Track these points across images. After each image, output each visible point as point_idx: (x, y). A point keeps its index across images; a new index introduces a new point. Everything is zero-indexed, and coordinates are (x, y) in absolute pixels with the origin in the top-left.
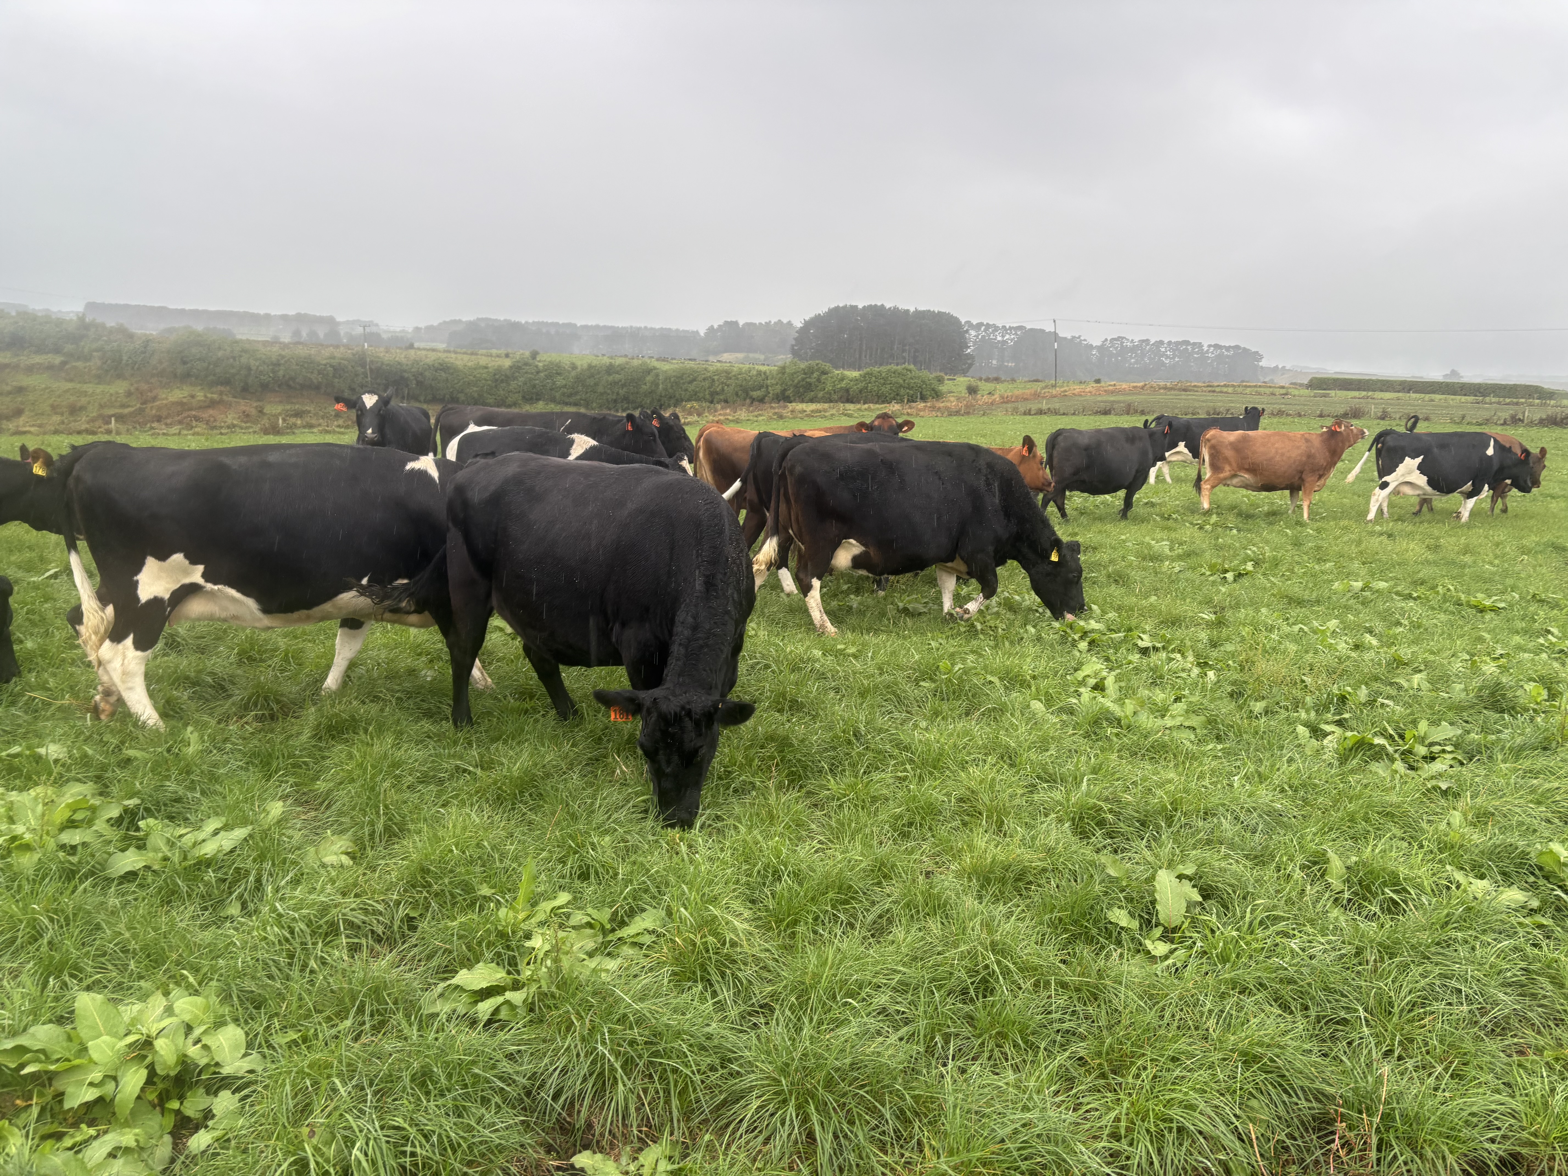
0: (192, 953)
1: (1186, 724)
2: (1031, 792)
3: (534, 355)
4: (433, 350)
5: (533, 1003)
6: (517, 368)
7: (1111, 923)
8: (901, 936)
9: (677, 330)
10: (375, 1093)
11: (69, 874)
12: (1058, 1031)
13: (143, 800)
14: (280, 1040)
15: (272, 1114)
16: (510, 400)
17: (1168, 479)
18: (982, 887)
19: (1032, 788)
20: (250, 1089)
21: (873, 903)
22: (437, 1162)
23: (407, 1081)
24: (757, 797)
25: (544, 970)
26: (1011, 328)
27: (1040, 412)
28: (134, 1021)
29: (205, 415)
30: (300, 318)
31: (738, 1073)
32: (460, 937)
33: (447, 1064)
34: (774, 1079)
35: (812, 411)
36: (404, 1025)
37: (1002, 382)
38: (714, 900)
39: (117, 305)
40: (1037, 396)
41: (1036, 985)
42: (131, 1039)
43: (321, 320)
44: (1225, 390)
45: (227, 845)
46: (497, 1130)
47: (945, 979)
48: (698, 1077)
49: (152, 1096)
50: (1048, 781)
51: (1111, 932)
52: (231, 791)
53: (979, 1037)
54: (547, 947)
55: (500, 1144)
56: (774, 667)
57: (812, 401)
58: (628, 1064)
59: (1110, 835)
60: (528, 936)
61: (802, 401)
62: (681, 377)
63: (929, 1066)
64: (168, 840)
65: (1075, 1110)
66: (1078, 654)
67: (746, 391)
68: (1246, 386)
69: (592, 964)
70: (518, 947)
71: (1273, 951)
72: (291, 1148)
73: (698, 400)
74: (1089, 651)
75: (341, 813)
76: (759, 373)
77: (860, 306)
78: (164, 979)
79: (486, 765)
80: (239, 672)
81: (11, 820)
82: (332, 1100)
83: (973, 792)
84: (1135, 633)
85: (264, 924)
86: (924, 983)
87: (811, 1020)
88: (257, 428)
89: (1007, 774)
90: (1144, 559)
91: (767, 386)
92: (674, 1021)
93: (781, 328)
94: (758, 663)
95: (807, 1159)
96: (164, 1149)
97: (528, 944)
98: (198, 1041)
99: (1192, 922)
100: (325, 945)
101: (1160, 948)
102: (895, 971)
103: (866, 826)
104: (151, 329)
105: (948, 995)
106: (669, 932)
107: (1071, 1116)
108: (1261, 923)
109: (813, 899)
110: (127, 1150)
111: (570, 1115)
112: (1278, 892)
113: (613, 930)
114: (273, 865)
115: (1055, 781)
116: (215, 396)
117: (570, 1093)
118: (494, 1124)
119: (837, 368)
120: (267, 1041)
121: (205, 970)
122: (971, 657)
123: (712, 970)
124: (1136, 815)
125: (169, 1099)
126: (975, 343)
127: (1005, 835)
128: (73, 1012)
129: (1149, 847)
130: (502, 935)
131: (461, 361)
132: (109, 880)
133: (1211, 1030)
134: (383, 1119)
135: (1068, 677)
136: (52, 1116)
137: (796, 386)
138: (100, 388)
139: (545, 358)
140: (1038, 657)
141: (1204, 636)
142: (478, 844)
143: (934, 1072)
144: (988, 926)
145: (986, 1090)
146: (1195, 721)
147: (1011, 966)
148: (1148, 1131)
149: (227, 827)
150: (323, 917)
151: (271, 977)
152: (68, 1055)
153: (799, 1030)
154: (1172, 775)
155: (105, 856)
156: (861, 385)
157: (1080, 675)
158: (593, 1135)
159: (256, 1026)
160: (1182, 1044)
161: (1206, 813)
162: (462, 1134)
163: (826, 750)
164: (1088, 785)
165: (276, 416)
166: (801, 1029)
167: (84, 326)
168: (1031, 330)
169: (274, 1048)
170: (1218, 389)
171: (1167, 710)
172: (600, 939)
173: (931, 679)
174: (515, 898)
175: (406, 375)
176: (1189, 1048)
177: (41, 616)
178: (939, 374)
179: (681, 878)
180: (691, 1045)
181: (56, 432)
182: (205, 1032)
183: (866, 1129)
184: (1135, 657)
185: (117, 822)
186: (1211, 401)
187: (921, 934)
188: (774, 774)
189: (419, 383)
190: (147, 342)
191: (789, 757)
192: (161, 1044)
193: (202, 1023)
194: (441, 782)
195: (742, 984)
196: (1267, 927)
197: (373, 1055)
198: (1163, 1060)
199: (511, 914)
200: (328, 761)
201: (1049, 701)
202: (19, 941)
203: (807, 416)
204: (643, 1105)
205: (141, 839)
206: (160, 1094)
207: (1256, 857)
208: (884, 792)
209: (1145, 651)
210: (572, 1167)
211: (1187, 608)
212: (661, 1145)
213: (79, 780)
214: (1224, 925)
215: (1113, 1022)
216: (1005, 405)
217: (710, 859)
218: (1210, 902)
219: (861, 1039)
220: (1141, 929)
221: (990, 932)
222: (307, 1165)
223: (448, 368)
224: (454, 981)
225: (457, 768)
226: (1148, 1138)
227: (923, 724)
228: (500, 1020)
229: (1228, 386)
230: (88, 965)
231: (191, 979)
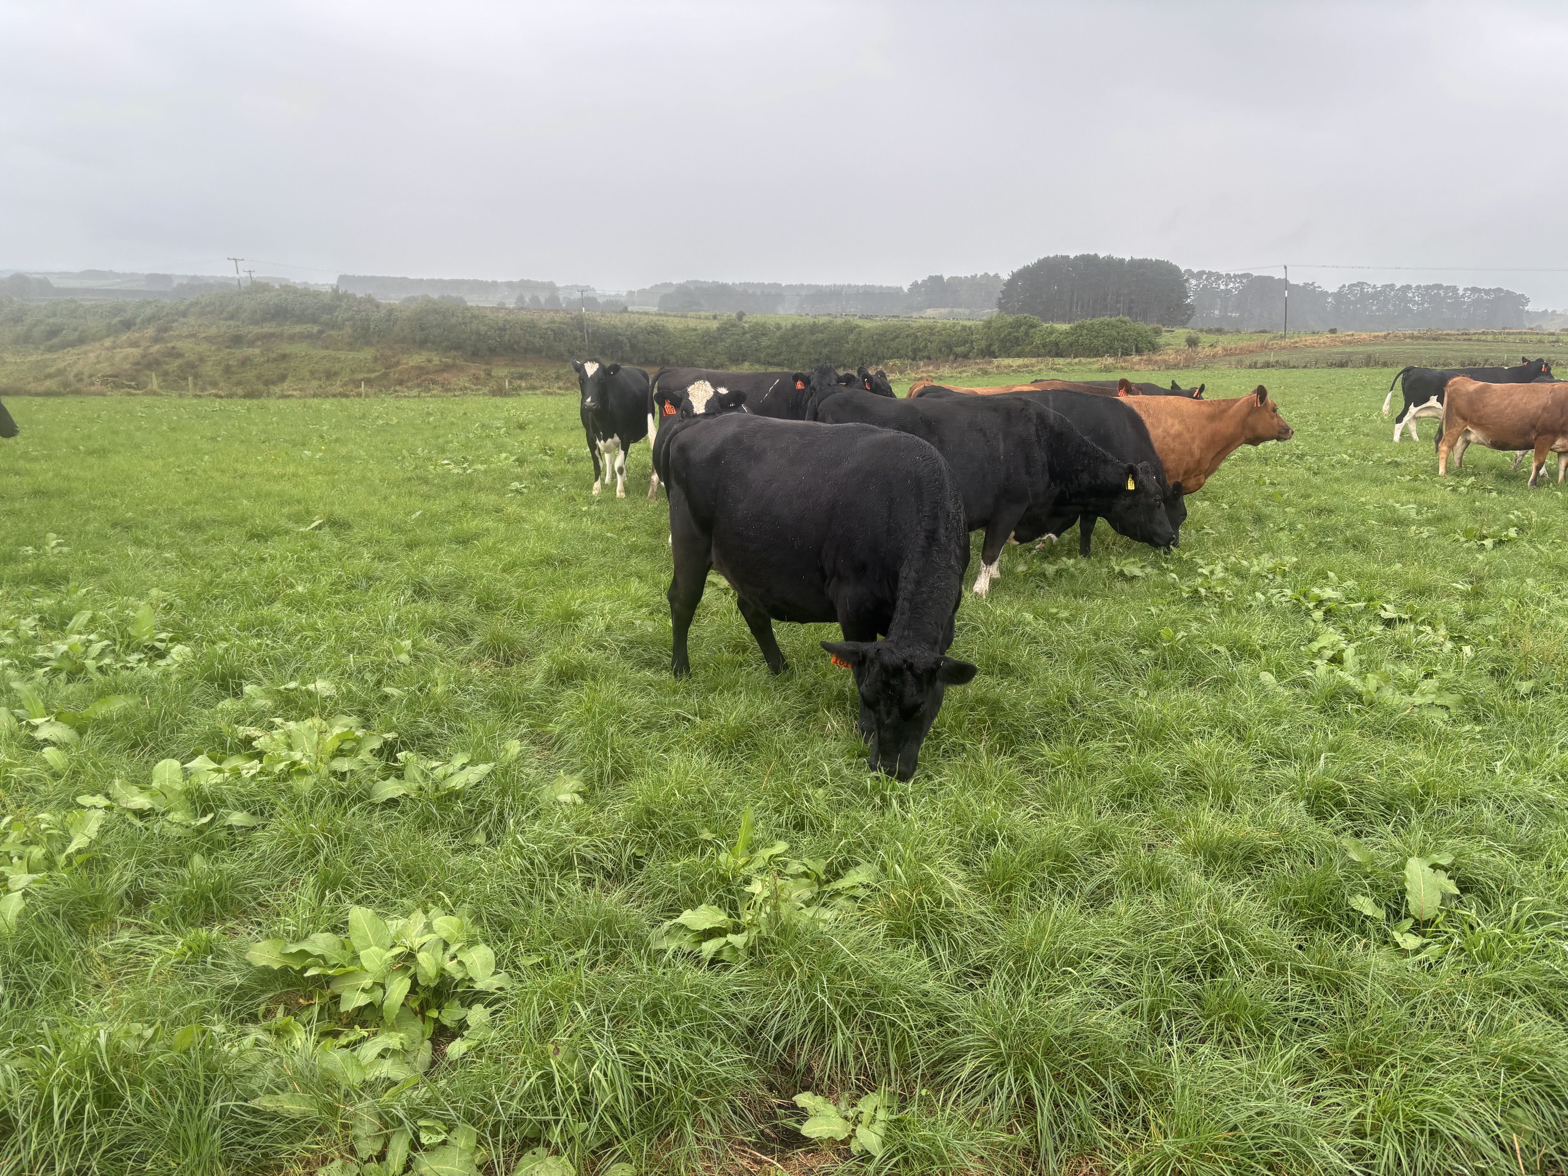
0: (447, 877)
1: (1438, 702)
2: (1261, 768)
3: (741, 316)
4: (646, 313)
5: (754, 947)
6: (723, 330)
7: (1354, 910)
8: (1122, 909)
9: (881, 287)
10: (611, 1019)
11: (340, 798)
12: (1295, 1020)
13: (400, 734)
14: (525, 962)
15: (520, 1030)
16: (717, 362)
17: (1415, 436)
18: (1209, 863)
19: (1263, 763)
20: (500, 1005)
21: (1092, 873)
22: (669, 1089)
23: (640, 1009)
24: (968, 759)
25: (763, 915)
26: (1235, 276)
27: (1267, 365)
28: (399, 935)
29: (440, 379)
30: (525, 285)
31: (955, 1032)
32: (684, 878)
33: (676, 998)
34: (993, 1042)
35: (1019, 366)
36: (635, 959)
37: (1225, 333)
38: (928, 859)
39: (365, 277)
40: (1263, 347)
41: (1270, 969)
42: (396, 951)
43: (541, 286)
44: (1483, 337)
45: (474, 779)
46: (723, 1065)
47: (1169, 955)
48: (916, 1032)
49: (415, 1005)
50: (1280, 757)
51: (1354, 920)
52: (475, 730)
53: (1208, 1017)
54: (766, 893)
55: (727, 1078)
56: (983, 629)
57: (1019, 356)
58: (848, 1014)
59: (1349, 817)
60: (748, 881)
61: (1009, 356)
62: (883, 335)
63: (1153, 1043)
64: (423, 772)
65: (1313, 1103)
66: (1313, 624)
67: (950, 347)
68: (1508, 334)
69: (809, 913)
70: (738, 892)
71: (1542, 952)
72: (539, 1063)
73: (900, 357)
74: (1325, 620)
75: (572, 755)
76: (964, 328)
77: (1072, 257)
78: (423, 898)
79: (705, 715)
80: (479, 619)
81: (290, 747)
82: (573, 1021)
83: (1198, 765)
84: (1378, 603)
85: (508, 853)
86: (1147, 957)
87: (1029, 986)
88: (486, 390)
89: (1235, 747)
90: (1386, 522)
91: (972, 342)
92: (892, 974)
93: (988, 281)
94: (966, 625)
95: (1026, 1124)
96: (425, 1052)
97: (748, 889)
98: (454, 957)
99: (1448, 916)
100: (561, 878)
101: (1411, 942)
102: (1117, 943)
103: (1083, 795)
104: (392, 299)
105: (1173, 972)
106: (884, 887)
107: (1310, 1110)
108: (1528, 922)
109: (1028, 865)
110: (395, 1052)
111: (790, 1057)
112: (1549, 889)
113: (828, 882)
114: (514, 799)
115: (1288, 758)
116: (449, 361)
117: (790, 1037)
118: (720, 1059)
119: (1046, 321)
120: (513, 962)
121: (458, 892)
122: (1195, 625)
123: (927, 927)
124: (1382, 797)
125: (429, 1007)
126: (1195, 292)
127: (1232, 811)
128: (347, 922)
129: (1395, 832)
130: (723, 879)
131: (673, 323)
132: (374, 805)
133: (1469, 1032)
134: (619, 1044)
135: (1302, 648)
136: (330, 1017)
137: (1002, 341)
138: (351, 355)
139: (753, 318)
140: (1269, 626)
141: (1458, 607)
142: (698, 790)
143: (1160, 1050)
144: (1216, 903)
145: (1216, 1073)
146: (1449, 699)
147: (1241, 946)
148: (1396, 1131)
149: (472, 763)
150: (558, 851)
151: (515, 903)
152: (342, 962)
153: (1017, 994)
154: (1421, 756)
155: (371, 783)
156: (1071, 339)
157: (1315, 646)
158: (813, 1079)
159: (503, 948)
160: (1436, 1045)
161: (1463, 800)
162: (692, 1065)
163: (1039, 715)
164: (1326, 764)
165: (503, 378)
166: (1019, 994)
167: (337, 296)
168: (1259, 277)
169: (520, 969)
170: (1474, 338)
171: (1415, 686)
172: (816, 889)
173: (1151, 646)
174: (735, 844)
175: (620, 338)
176: (1444, 1049)
177: (308, 563)
178: (1156, 325)
179: (894, 835)
180: (907, 1001)
181: (315, 396)
182: (460, 949)
183: (1088, 1101)
184: (1378, 629)
185: (378, 753)
186: (1466, 351)
187: (1144, 907)
188: (985, 737)
189: (633, 346)
190: (391, 311)
191: (1001, 720)
192: (421, 956)
193: (457, 941)
194: (663, 728)
195: (957, 944)
196: (1535, 926)
197: (608, 983)
198: (1415, 1059)
199: (731, 859)
200: (559, 705)
201: (1280, 673)
202: (299, 857)
203: (1014, 371)
204: (861, 1054)
205: (399, 770)
206: (421, 1003)
207: (1522, 850)
208: (1103, 761)
209: (1389, 623)
210: (794, 1106)
211: (1438, 577)
212: (879, 1094)
213: (344, 713)
214: (1485, 921)
215: (1357, 1016)
216: (1227, 358)
217: (922, 818)
218: (1469, 895)
219: (1081, 1009)
220: (1388, 919)
221: (1218, 910)
222: (553, 1079)
223: (660, 331)
224: (678, 920)
225: (677, 716)
226: (1396, 1138)
227: (1142, 693)
228: (723, 961)
229: (1487, 333)
230: (358, 881)
231: (447, 900)
